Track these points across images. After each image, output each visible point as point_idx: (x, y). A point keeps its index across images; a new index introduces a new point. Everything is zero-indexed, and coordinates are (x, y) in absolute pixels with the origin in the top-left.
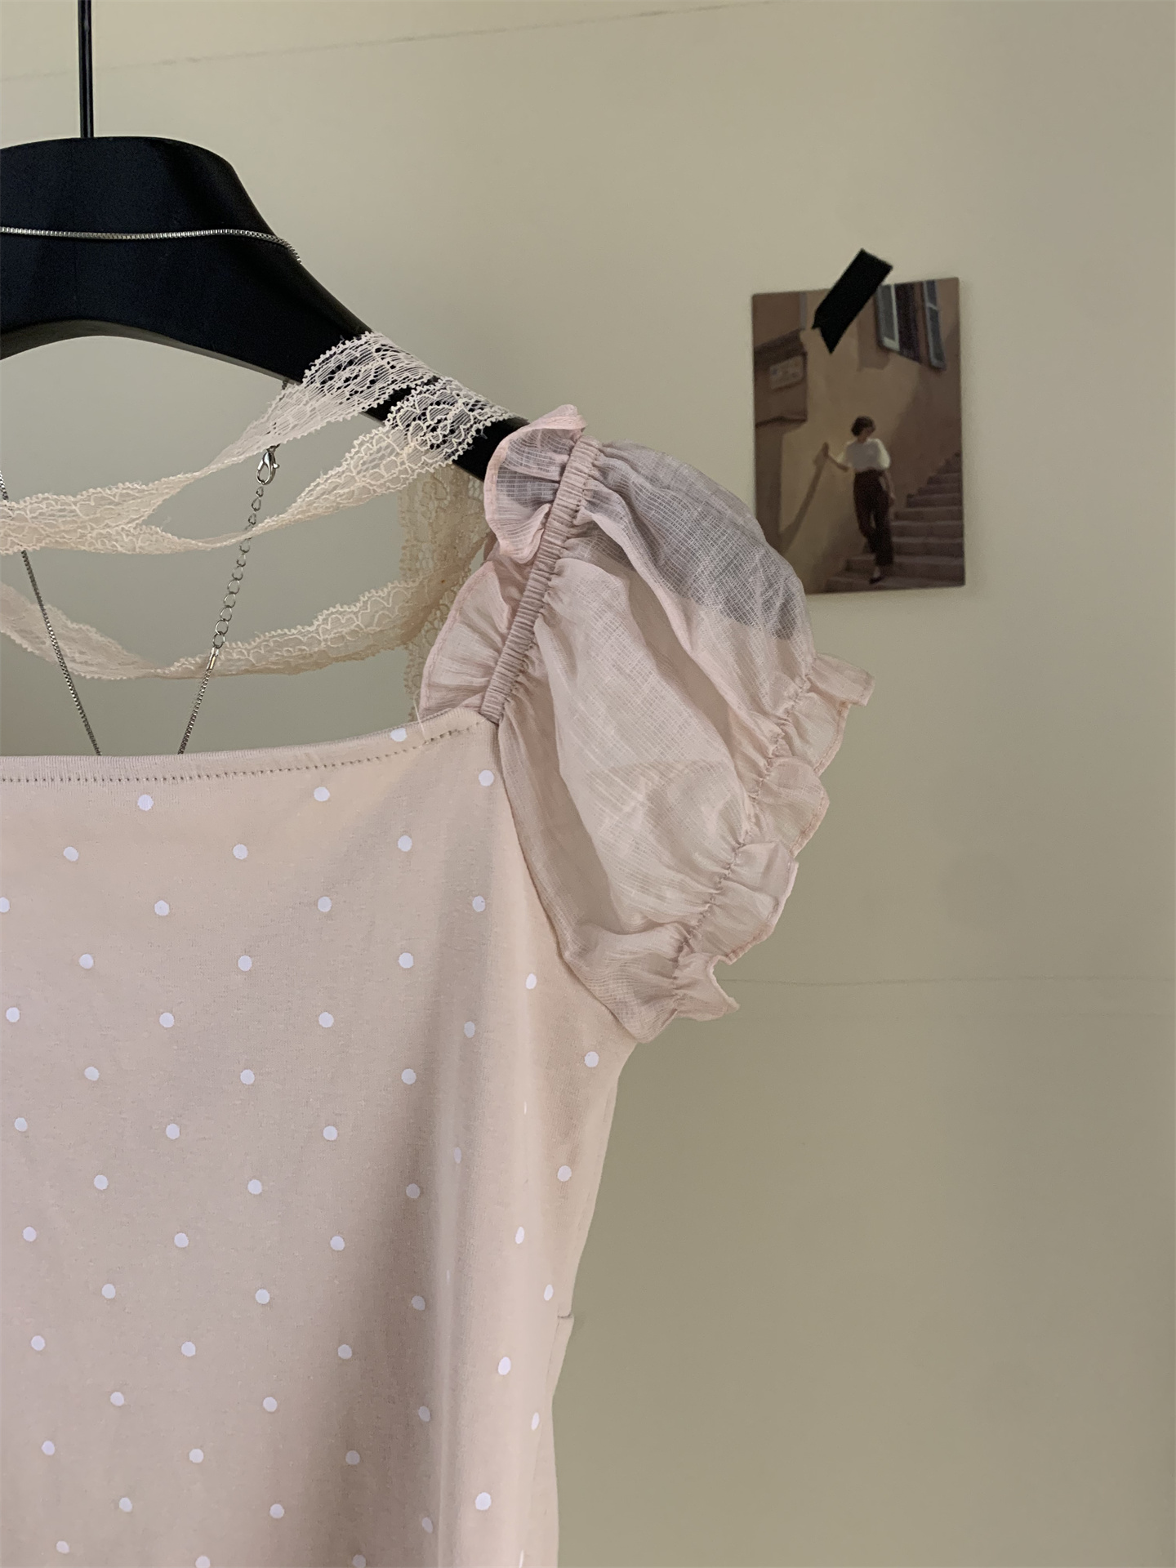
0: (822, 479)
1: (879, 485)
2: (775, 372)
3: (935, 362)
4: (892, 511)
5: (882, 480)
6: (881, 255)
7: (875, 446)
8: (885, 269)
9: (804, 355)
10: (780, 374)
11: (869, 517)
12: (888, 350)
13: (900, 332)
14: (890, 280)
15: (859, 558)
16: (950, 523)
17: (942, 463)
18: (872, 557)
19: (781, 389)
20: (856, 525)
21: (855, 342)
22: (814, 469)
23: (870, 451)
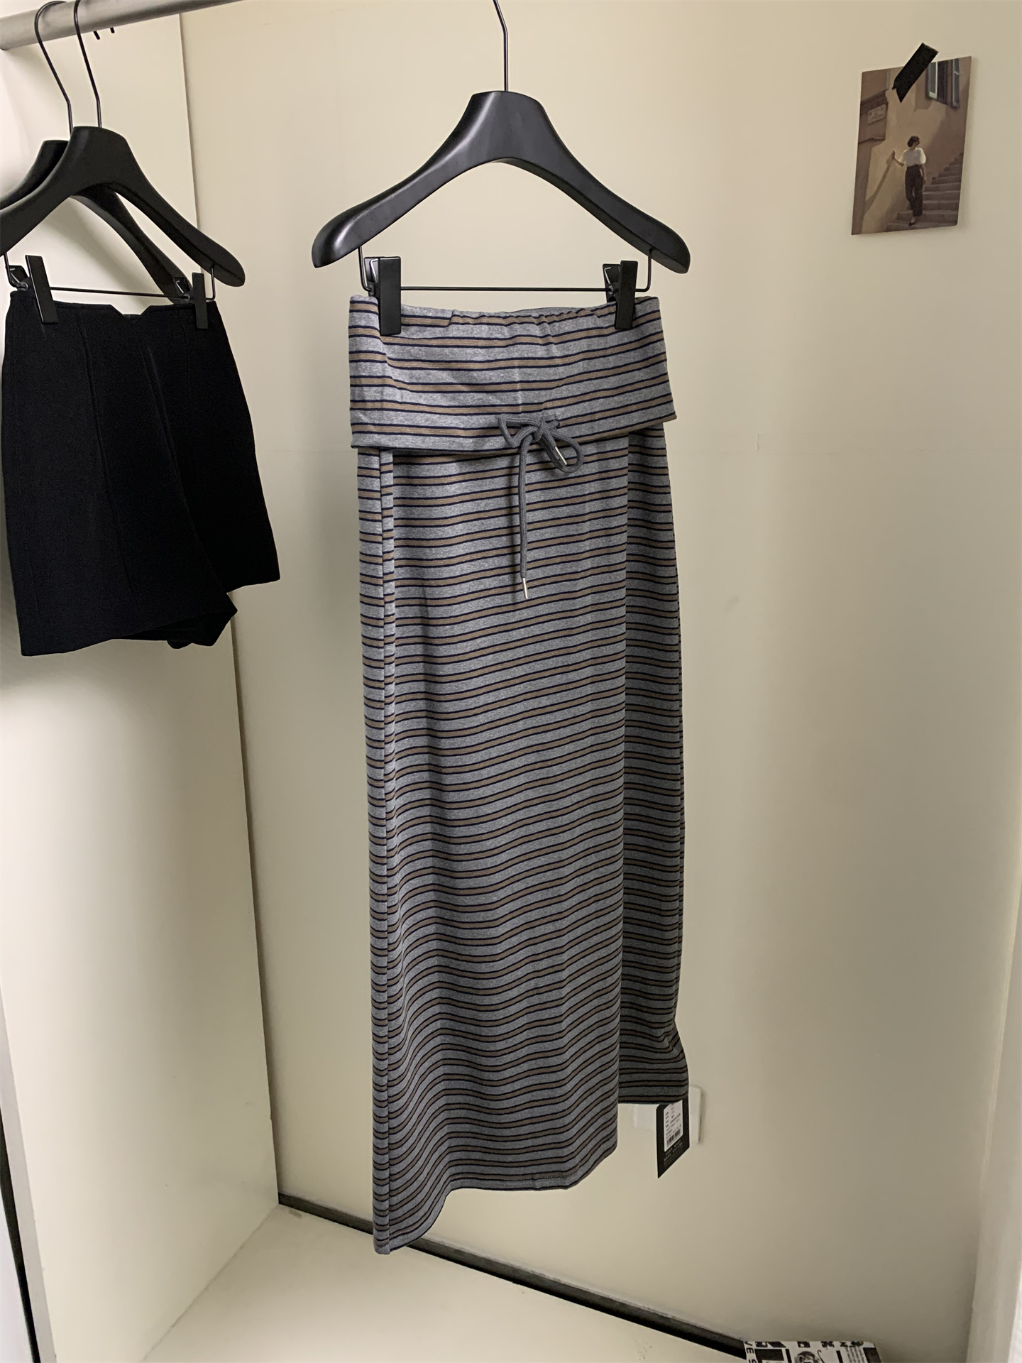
0: (889, 172)
1: (919, 172)
2: (871, 114)
3: (955, 104)
4: (924, 186)
5: (921, 170)
6: (932, 45)
7: (919, 152)
9: (887, 104)
10: (873, 115)
11: (912, 191)
12: (931, 99)
13: (938, 89)
14: (936, 60)
15: (903, 213)
16: (952, 192)
17: (953, 160)
18: (911, 212)
19: (873, 123)
20: (905, 195)
21: (914, 95)
22: (885, 166)
23: (916, 155)
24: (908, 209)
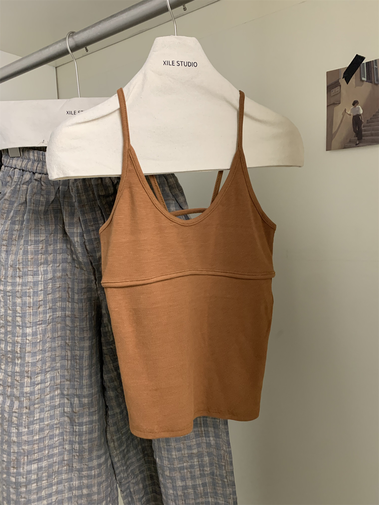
0: (344, 118)
1: (360, 118)
2: (332, 91)
3: (376, 82)
4: (362, 125)
5: (360, 117)
6: (362, 56)
7: (359, 108)
8: (363, 58)
9: (340, 86)
10: (334, 92)
11: (356, 127)
12: (363, 81)
13: (367, 76)
14: (364, 62)
15: (352, 139)
17: (377, 110)
18: (357, 138)
19: (334, 96)
20: (353, 130)
21: (354, 80)
22: (342, 116)
23: (357, 109)
24: (355, 137)
